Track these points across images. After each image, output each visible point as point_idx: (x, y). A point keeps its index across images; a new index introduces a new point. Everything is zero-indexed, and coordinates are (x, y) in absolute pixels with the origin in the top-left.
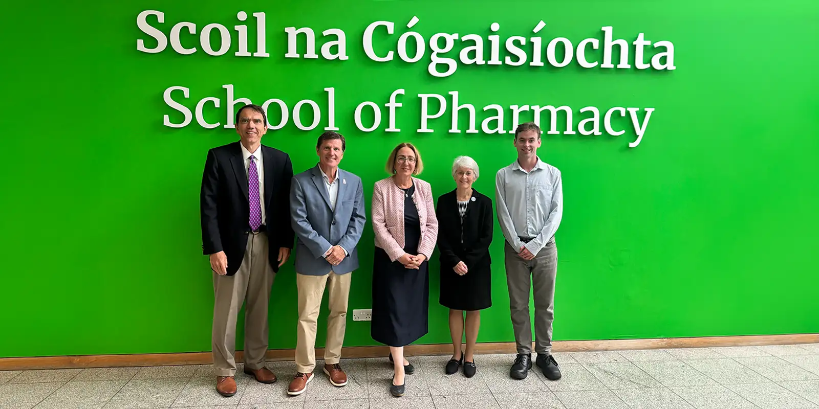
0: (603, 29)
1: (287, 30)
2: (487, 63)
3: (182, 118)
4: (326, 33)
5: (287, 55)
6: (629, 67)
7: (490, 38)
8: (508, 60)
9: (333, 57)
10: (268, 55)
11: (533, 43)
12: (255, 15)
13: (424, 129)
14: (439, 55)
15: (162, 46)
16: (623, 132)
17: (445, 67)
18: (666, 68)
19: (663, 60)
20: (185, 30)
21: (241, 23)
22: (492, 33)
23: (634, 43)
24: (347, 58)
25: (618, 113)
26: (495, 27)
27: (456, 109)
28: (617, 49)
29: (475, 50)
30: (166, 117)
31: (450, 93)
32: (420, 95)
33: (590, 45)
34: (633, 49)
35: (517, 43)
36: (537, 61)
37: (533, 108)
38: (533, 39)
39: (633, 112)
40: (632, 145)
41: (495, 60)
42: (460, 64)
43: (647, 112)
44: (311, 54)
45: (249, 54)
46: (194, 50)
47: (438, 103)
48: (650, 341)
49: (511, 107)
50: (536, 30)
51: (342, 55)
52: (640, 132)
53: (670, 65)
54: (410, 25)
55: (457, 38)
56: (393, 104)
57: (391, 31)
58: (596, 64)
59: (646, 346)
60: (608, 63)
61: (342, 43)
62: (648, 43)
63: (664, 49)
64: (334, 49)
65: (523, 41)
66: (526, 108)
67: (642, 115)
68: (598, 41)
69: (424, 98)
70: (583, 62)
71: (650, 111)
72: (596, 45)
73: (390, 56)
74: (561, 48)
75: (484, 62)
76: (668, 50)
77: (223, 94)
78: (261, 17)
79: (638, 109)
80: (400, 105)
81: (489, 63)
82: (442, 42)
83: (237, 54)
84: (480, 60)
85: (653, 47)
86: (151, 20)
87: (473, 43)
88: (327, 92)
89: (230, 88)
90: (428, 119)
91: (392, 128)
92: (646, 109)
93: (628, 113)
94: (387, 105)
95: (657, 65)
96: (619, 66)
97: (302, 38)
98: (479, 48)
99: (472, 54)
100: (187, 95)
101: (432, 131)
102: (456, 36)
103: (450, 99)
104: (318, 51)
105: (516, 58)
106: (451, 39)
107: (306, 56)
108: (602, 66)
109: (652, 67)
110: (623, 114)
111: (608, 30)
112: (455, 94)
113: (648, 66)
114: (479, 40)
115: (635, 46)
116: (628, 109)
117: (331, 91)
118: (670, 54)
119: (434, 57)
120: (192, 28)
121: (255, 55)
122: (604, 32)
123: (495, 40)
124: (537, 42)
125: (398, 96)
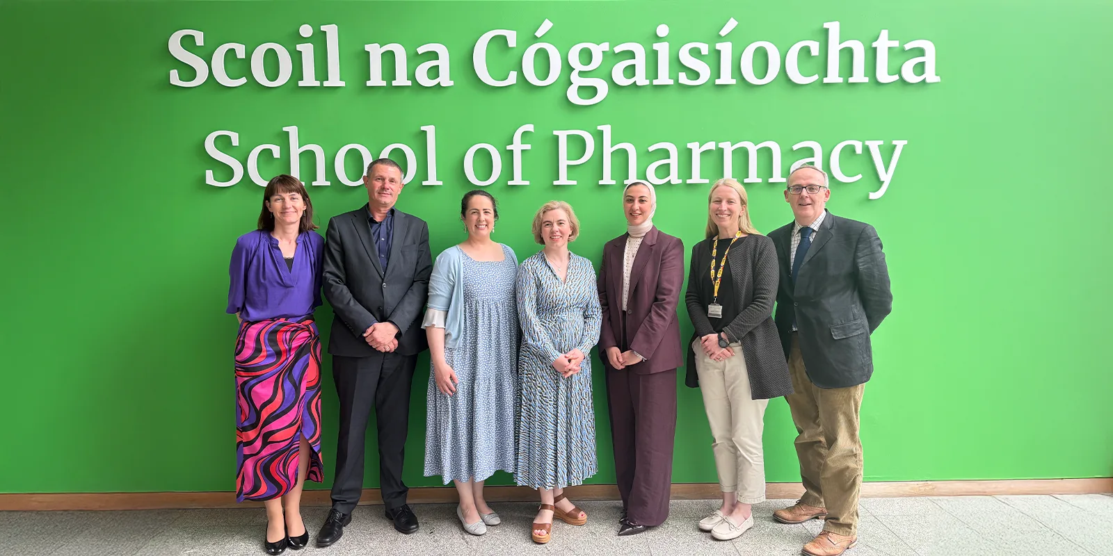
0: (826, 25)
1: (367, 48)
2: (651, 82)
3: (229, 173)
4: (421, 50)
5: (369, 84)
6: (866, 80)
7: (656, 46)
8: (683, 78)
9: (433, 83)
10: (342, 84)
11: (719, 52)
12: (323, 28)
13: (563, 180)
14: (582, 74)
15: (201, 77)
16: (860, 177)
17: (593, 91)
18: (924, 80)
19: (920, 68)
20: (231, 52)
21: (304, 40)
22: (658, 39)
23: (874, 45)
24: (452, 83)
25: (852, 149)
26: (663, 30)
27: (608, 150)
28: (848, 54)
29: (635, 65)
30: (209, 174)
31: (599, 128)
32: (555, 133)
33: (806, 51)
34: (872, 53)
35: (696, 53)
36: (726, 78)
37: (721, 145)
38: (719, 46)
39: (874, 146)
40: (873, 196)
41: (664, 78)
42: (613, 85)
43: (896, 146)
44: (401, 79)
45: (317, 84)
46: (243, 81)
47: (582, 143)
48: (907, 485)
49: (689, 146)
50: (723, 33)
51: (445, 79)
52: (886, 177)
53: (930, 76)
54: (538, 34)
55: (607, 49)
56: (517, 147)
57: (512, 43)
58: (816, 77)
59: (901, 493)
60: (833, 76)
61: (444, 63)
62: (895, 44)
63: (921, 52)
64: (434, 72)
65: (705, 49)
66: (711, 146)
67: (888, 152)
68: (818, 44)
69: (563, 135)
70: (795, 75)
71: (900, 144)
72: (815, 49)
73: (513, 78)
74: (762, 55)
75: (647, 82)
76: (927, 53)
77: (284, 139)
78: (331, 31)
79: (881, 143)
80: (528, 147)
81: (656, 82)
82: (587, 56)
83: (301, 84)
84: (641, 79)
85: (903, 51)
86: (188, 43)
87: (631, 55)
88: (425, 132)
89: (293, 131)
90: (569, 166)
91: (518, 180)
92: (894, 142)
93: (867, 150)
94: (509, 148)
95: (909, 75)
96: (851, 80)
97: (389, 57)
98: (640, 62)
99: (631, 71)
100: (235, 142)
101: (574, 183)
102: (605, 46)
103: (599, 136)
104: (412, 77)
105: (696, 75)
106: (598, 51)
107: (394, 83)
108: (826, 80)
109: (902, 81)
110: (859, 150)
111: (834, 28)
112: (607, 130)
113: (896, 77)
114: (640, 51)
115: (875, 49)
116: (867, 143)
117: (430, 130)
118: (930, 59)
119: (574, 76)
120: (241, 51)
121: (326, 84)
122: (827, 30)
123: (663, 49)
124: (726, 49)
125: (525, 133)
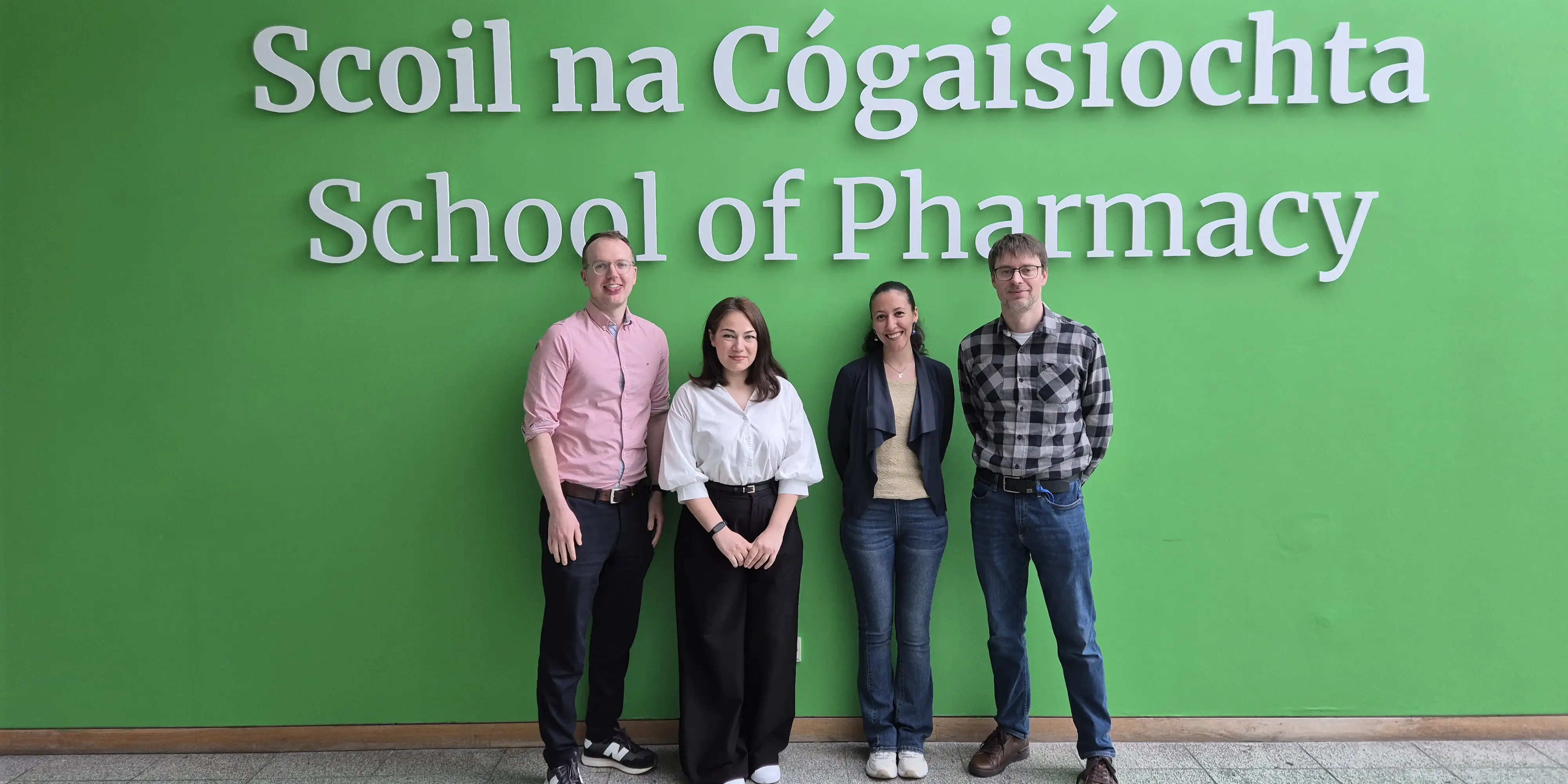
0: (1252, 17)
1: (554, 53)
2: (983, 105)
3: (347, 242)
4: (634, 57)
5: (556, 108)
6: (1315, 99)
7: (991, 50)
8: (1032, 98)
9: (653, 107)
10: (517, 108)
11: (1087, 58)
12: (488, 24)
13: (849, 252)
14: (878, 92)
15: (304, 98)
16: (1304, 247)
17: (895, 118)
18: (1406, 98)
19: (1400, 81)
20: (349, 61)
21: (459, 42)
22: (994, 38)
23: (1328, 45)
24: (680, 108)
25: (1291, 206)
26: (1001, 25)
27: (917, 208)
28: (1287, 59)
29: (958, 79)
30: (316, 244)
31: (904, 174)
32: (837, 181)
33: (1222, 55)
34: (1325, 58)
35: (1052, 59)
36: (1099, 97)
37: (1089, 200)
38: (1087, 49)
39: (1328, 201)
40: (1325, 277)
41: (1003, 98)
42: (925, 109)
43: (1359, 201)
44: (605, 102)
45: (479, 108)
46: (368, 103)
47: (878, 195)
48: (1381, 722)
49: (1041, 201)
50: (1094, 28)
51: (671, 102)
52: (1345, 248)
53: (1416, 92)
54: (812, 32)
55: (916, 55)
56: (779, 202)
57: (772, 46)
58: (1237, 96)
59: (1370, 734)
60: (1264, 94)
61: (669, 76)
62: (1361, 43)
63: (1401, 55)
64: (655, 90)
65: (1066, 53)
66: (1074, 200)
67: (1349, 208)
68: (1240, 44)
69: (848, 185)
70: (1206, 93)
71: (1367, 198)
72: (1236, 54)
73: (773, 99)
74: (1154, 62)
75: (977, 105)
76: (1410, 58)
77: (427, 192)
78: (501, 29)
79: (1338, 195)
80: (795, 202)
81: (990, 105)
82: (885, 65)
83: (454, 108)
84: (968, 99)
85: (1373, 53)
86: (282, 45)
87: (953, 63)
88: (641, 182)
89: (442, 179)
90: (857, 231)
91: (779, 253)
92: (1358, 195)
93: (1315, 206)
94: (766, 204)
95: (1384, 93)
96: (1291, 100)
97: (587, 68)
98: (967, 74)
99: (952, 88)
100: (355, 195)
101: (865, 256)
102: (914, 51)
103: (903, 186)
104: (621, 97)
105: (1051, 93)
106: (902, 57)
107: (594, 108)
108: (1252, 100)
109: (1371, 99)
110: (1304, 208)
111: (1265, 20)
112: (915, 176)
113: (1362, 95)
114: (965, 56)
115: (1329, 52)
116: (1316, 196)
117: (649, 179)
118: (1415, 67)
119: (866, 97)
120: (364, 59)
121: (491, 108)
122: (1253, 24)
123: (1001, 54)
124: (1098, 52)
125: (791, 183)
